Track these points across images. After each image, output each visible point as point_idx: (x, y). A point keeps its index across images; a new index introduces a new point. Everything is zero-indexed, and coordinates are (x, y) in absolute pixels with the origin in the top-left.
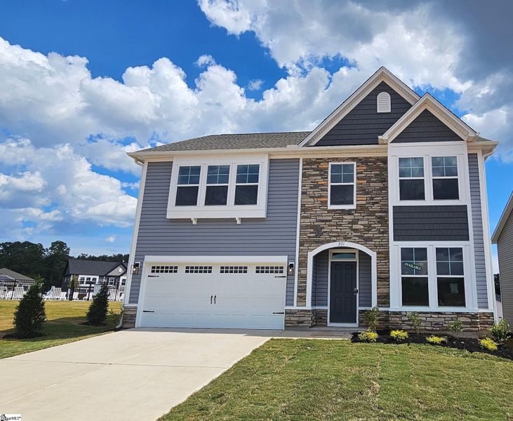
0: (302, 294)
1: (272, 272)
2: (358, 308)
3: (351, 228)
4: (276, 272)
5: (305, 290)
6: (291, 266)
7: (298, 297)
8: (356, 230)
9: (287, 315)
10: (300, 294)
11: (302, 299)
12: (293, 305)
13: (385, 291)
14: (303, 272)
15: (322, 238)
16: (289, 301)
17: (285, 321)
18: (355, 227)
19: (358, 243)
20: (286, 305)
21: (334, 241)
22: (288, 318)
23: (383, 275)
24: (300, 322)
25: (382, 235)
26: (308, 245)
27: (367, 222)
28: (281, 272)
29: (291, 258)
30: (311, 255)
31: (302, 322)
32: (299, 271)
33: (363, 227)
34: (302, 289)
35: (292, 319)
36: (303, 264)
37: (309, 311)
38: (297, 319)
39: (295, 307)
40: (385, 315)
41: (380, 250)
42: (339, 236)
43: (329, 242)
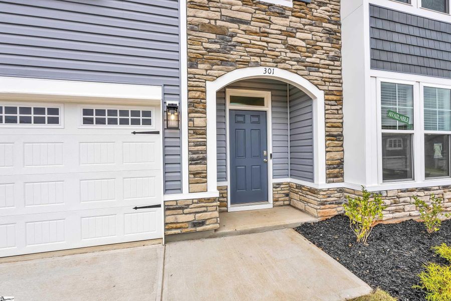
0: (198, 168)
1: (124, 122)
2: (272, 181)
3: (284, 43)
4: (135, 122)
5: (205, 159)
6: (173, 108)
7: (190, 173)
8: (293, 48)
9: (168, 212)
10: (196, 168)
11: (199, 177)
12: (180, 190)
13: (338, 156)
14: (198, 122)
15: (234, 55)
16: (171, 183)
17: (166, 224)
18: (291, 41)
19: (296, 72)
20: (166, 191)
21: (257, 64)
22: (171, 219)
23: (335, 131)
24: (196, 224)
25: (332, 63)
26: (206, 66)
27: (309, 36)
28: (148, 122)
29: (171, 90)
30: (212, 88)
31: (202, 223)
32: (190, 120)
33: (304, 44)
34: (198, 159)
35: (182, 218)
36: (197, 105)
37: (214, 200)
38: (191, 218)
39: (185, 195)
40: (338, 195)
41: (331, 88)
42: (265, 56)
43: (246, 64)
